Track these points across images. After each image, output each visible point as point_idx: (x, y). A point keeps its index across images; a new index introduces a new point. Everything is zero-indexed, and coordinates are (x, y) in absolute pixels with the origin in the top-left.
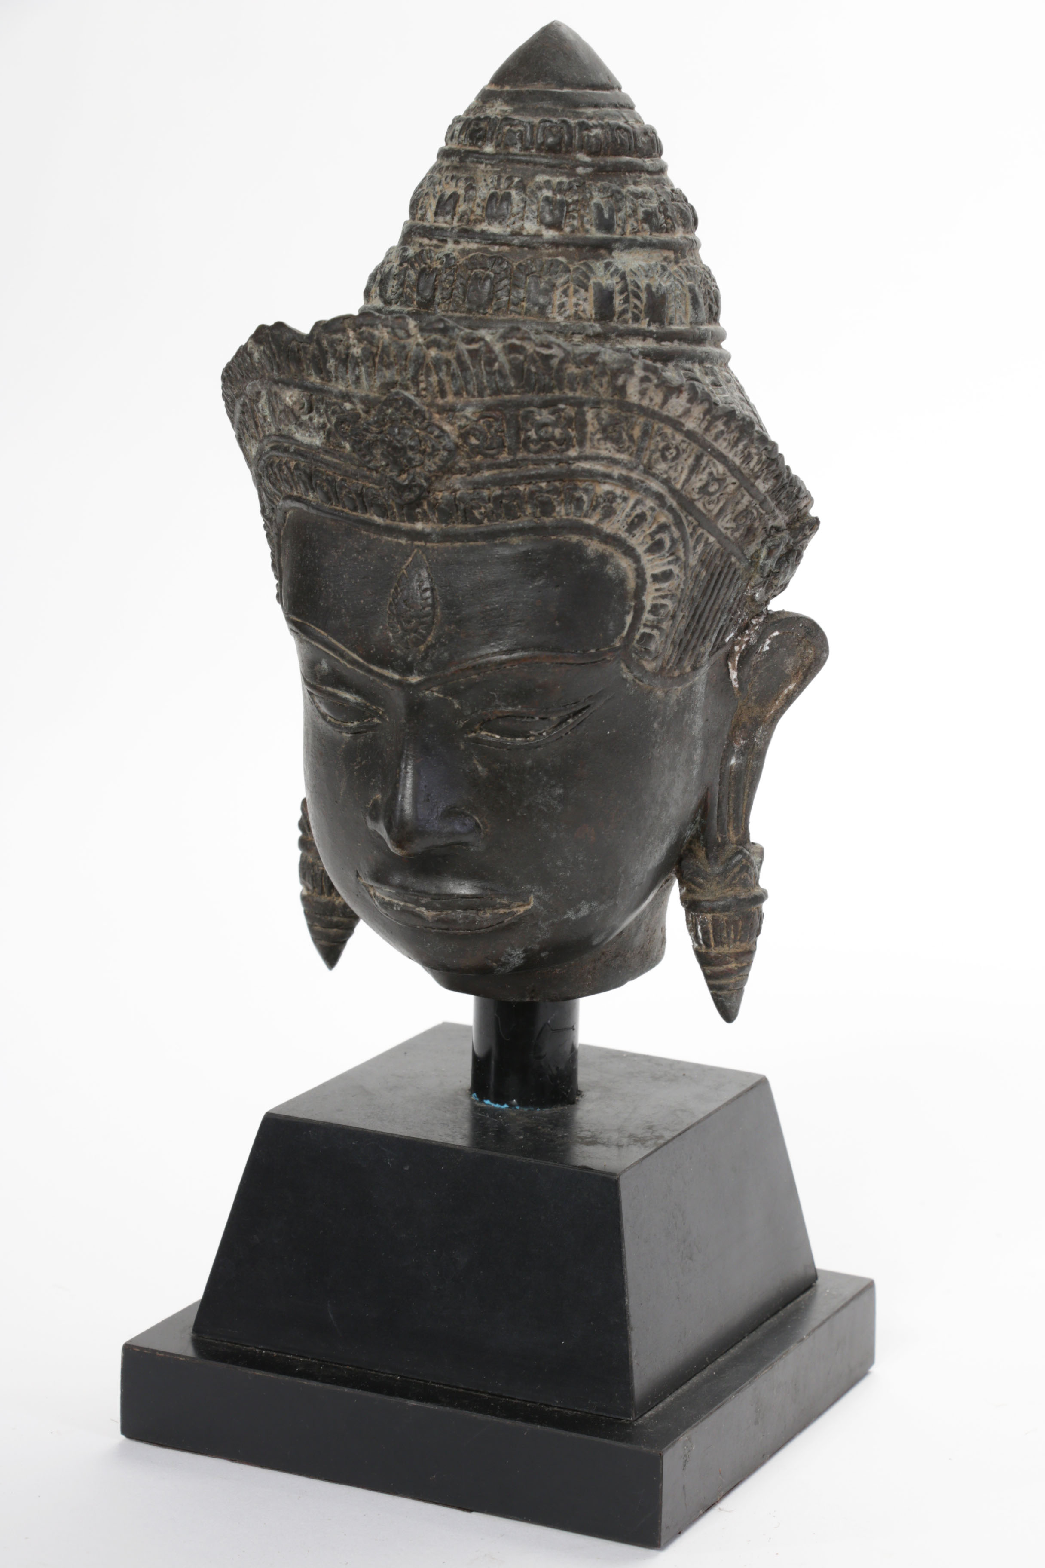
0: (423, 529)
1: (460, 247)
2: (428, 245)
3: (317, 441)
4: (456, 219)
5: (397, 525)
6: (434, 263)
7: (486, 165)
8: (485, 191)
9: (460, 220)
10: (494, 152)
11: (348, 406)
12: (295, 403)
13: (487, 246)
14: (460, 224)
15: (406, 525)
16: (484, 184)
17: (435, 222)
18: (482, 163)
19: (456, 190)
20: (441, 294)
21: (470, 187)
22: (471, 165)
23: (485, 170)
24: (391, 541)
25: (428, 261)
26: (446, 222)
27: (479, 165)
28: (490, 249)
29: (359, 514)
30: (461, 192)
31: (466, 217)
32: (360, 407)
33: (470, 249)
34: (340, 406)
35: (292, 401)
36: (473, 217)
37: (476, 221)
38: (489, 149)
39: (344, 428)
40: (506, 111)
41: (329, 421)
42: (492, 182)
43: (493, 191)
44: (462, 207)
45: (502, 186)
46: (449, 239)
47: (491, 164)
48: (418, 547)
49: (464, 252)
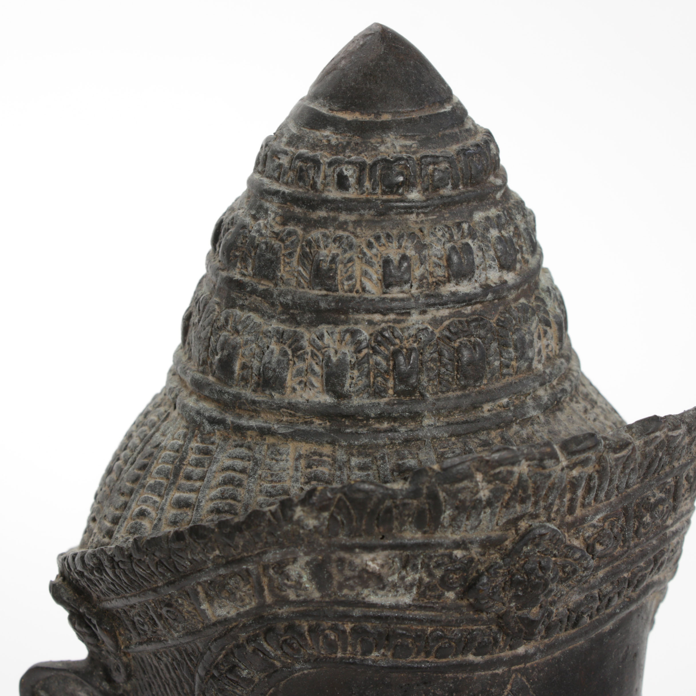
0: (526, 651)
1: (428, 316)
2: (383, 321)
3: (407, 599)
4: (415, 286)
5: (498, 657)
6: (405, 342)
7: (418, 214)
8: (439, 247)
9: (420, 286)
10: (424, 198)
11: (458, 553)
12: (382, 566)
13: (460, 309)
14: (419, 290)
15: (507, 654)
16: (433, 238)
17: (384, 293)
18: (412, 213)
19: (401, 251)
20: (428, 375)
21: (421, 247)
22: (398, 217)
23: (419, 220)
24: (485, 675)
25: (397, 341)
26: (403, 292)
27: (408, 216)
28: (463, 311)
29: (451, 659)
30: (411, 253)
31: (424, 281)
32: (475, 551)
33: (442, 317)
34: (450, 556)
35: (378, 564)
36: (431, 280)
37: (438, 284)
38: (414, 195)
39: (452, 578)
40: (411, 146)
41: (431, 575)
42: (443, 236)
43: (448, 245)
44: (418, 272)
45: (455, 238)
46: (413, 311)
47: (423, 213)
48: (516, 670)
49: (436, 322)
